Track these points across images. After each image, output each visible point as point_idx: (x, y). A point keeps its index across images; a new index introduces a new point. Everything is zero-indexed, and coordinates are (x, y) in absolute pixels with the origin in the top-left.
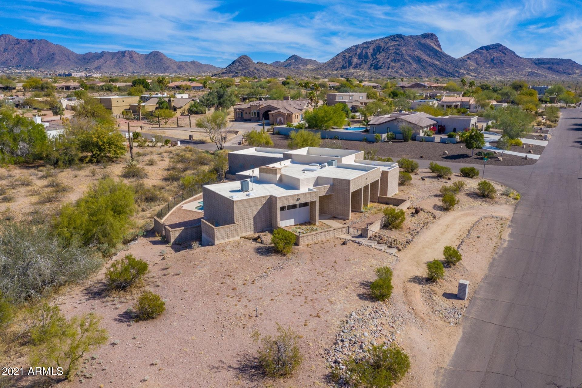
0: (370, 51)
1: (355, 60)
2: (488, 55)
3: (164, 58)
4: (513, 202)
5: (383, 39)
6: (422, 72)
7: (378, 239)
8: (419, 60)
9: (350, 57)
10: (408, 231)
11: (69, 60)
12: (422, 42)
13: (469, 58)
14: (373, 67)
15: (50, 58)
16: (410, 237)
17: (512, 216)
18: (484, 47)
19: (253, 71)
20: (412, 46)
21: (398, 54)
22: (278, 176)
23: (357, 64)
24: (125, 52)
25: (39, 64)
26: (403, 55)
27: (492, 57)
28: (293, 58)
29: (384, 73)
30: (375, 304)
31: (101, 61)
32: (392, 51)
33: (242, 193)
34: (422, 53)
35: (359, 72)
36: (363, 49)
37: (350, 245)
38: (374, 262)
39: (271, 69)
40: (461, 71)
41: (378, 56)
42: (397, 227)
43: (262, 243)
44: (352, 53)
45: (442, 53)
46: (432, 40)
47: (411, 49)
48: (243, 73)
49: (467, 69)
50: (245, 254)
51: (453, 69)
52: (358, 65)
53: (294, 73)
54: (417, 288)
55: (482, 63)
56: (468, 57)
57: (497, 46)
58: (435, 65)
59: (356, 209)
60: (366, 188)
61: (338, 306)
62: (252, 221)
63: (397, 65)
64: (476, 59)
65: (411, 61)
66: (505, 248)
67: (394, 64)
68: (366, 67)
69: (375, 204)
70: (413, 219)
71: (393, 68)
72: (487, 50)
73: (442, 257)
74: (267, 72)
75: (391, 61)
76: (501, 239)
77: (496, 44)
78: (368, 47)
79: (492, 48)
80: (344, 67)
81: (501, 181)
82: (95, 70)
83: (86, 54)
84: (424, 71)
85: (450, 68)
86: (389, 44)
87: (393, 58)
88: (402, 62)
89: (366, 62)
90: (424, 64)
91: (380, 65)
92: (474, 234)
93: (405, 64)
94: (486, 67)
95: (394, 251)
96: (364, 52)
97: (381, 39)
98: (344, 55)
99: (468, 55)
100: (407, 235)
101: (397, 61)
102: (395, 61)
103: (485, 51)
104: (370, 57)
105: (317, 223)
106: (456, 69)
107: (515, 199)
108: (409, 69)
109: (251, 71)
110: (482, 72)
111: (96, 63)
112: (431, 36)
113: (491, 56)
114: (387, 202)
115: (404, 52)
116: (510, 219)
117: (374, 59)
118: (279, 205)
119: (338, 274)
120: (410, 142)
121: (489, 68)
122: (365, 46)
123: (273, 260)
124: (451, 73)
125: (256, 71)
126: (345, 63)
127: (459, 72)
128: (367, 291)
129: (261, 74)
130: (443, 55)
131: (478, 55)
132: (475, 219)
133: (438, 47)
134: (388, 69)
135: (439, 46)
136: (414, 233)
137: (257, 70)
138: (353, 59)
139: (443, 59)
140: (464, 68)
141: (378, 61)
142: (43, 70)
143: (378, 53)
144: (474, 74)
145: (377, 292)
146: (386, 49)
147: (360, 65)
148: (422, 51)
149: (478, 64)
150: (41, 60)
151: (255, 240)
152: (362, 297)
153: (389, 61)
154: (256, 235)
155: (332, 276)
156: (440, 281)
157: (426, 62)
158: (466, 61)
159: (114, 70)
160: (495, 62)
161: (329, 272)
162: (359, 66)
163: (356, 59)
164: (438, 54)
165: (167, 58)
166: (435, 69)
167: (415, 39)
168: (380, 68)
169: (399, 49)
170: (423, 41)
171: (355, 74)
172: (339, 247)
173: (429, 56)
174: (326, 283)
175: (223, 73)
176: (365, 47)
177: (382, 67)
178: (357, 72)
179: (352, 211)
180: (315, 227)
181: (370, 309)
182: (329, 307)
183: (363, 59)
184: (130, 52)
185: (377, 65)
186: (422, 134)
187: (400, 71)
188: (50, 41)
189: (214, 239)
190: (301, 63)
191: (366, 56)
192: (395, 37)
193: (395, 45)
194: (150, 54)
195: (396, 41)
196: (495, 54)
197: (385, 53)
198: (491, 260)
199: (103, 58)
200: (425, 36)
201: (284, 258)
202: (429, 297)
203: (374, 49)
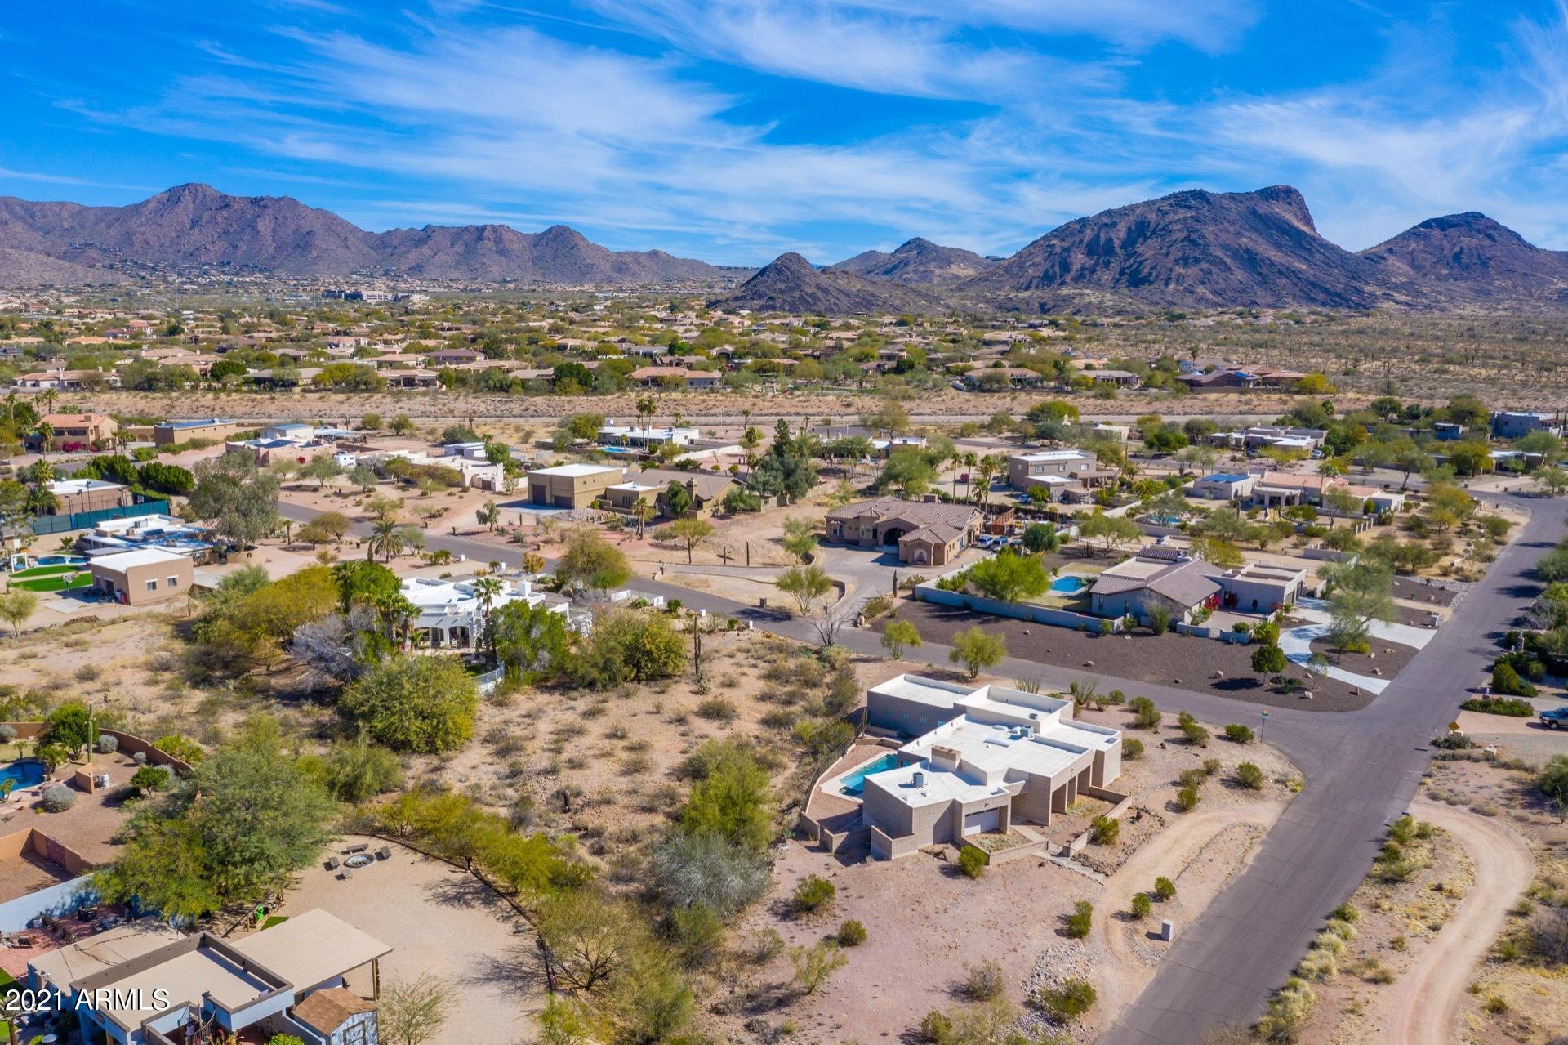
0: (1119, 235)
1: (1079, 259)
2: (1445, 243)
3: (581, 244)
4: (1289, 795)
5: (1154, 202)
6: (1260, 292)
7: (1083, 859)
8: (1250, 260)
9: (1065, 250)
10: (1122, 847)
11: (347, 247)
12: (1261, 211)
13: (1390, 251)
14: (1125, 278)
15: (301, 244)
16: (1122, 857)
17: (1274, 823)
18: (1435, 220)
19: (813, 295)
20: (1233, 223)
21: (1194, 243)
22: (957, 763)
23: (1082, 269)
24: (484, 228)
25: (274, 258)
26: (1207, 246)
27: (1457, 249)
28: (913, 246)
29: (1156, 298)
30: (1072, 942)
31: (424, 251)
32: (1180, 236)
33: (913, 790)
34: (1260, 240)
35: (1088, 295)
36: (1099, 230)
37: (1048, 866)
38: (1076, 891)
39: (859, 286)
40: (1368, 289)
41: (1140, 249)
42: (1109, 842)
43: (945, 859)
44: (1070, 240)
45: (1315, 240)
46: (1289, 204)
47: (1231, 229)
48: (789, 300)
49: (1384, 283)
50: (930, 876)
51: (1347, 284)
52: (1087, 272)
53: (918, 298)
54: (1120, 924)
55: (1428, 265)
56: (1391, 247)
57: (1469, 220)
58: (1297, 274)
59: (1058, 809)
60: (1072, 782)
61: (1035, 942)
62: (931, 831)
63: (1192, 271)
64: (1411, 253)
65: (1228, 261)
66: (1242, 877)
67: (1182, 271)
68: (1106, 277)
69: (1085, 799)
70: (1132, 827)
71: (1180, 280)
72: (1443, 229)
73: (1153, 890)
74: (848, 296)
75: (1176, 261)
76: (1242, 862)
77: (1467, 214)
78: (1114, 224)
79: (1458, 225)
80: (1048, 279)
81: (1288, 750)
82: (410, 275)
83: (389, 232)
84: (1266, 289)
85: (1336, 280)
86: (1171, 217)
87: (1180, 254)
88: (1205, 265)
89: (1107, 265)
90: (1265, 271)
91: (1146, 271)
92: (1206, 855)
93: (1214, 270)
94: (1439, 278)
95: (1100, 877)
96: (1103, 236)
97: (1148, 204)
98: (1049, 246)
99: (1388, 241)
100: (1120, 854)
101: (1191, 261)
102: (1185, 261)
103: (1436, 233)
104: (1118, 250)
105: (1008, 832)
106: (1355, 283)
107: (1293, 791)
108: (1223, 285)
109: (807, 294)
110: (1425, 290)
111: (413, 258)
112: (1287, 195)
113: (1454, 244)
114: (1101, 796)
115: (1211, 238)
116: (1269, 829)
117: (1129, 257)
118: (964, 813)
119: (1035, 905)
120: (1166, 635)
121: (1447, 278)
122: (1106, 220)
123: (961, 884)
124: (1338, 295)
125: (820, 294)
126: (1053, 266)
127: (1363, 292)
128: (1065, 927)
129: (833, 300)
130: (1320, 245)
131: (1416, 242)
132: (1218, 828)
133: (1304, 224)
134: (1167, 284)
135: (1308, 220)
136: (1130, 851)
137: (826, 291)
138: (1072, 254)
139: (1318, 255)
140: (1377, 279)
141: (1141, 262)
142: (284, 275)
143: (1141, 240)
144: (1403, 298)
145: (1074, 928)
146: (1163, 229)
147: (1093, 271)
148: (1261, 234)
149: (1418, 268)
150: (280, 248)
151: (937, 855)
152: (1059, 932)
153: (1169, 262)
154: (938, 848)
155: (1028, 906)
156: (1146, 919)
157: (1272, 263)
158: (1384, 258)
159: (456, 275)
160: (1465, 261)
161: (1025, 901)
162: (1088, 276)
163: (1080, 256)
164: (1304, 242)
165: (589, 245)
166: (1295, 284)
167: (1241, 202)
168: (1145, 280)
169: (1196, 230)
170: (1263, 208)
171: (1076, 301)
172: (1036, 868)
173: (1278, 246)
174: (1021, 915)
175: (737, 299)
176: (1106, 225)
177: (1151, 279)
178: (1082, 295)
179: (1053, 812)
180: (1005, 837)
181: (1066, 947)
182: (1025, 942)
183: (1099, 256)
184: (494, 228)
185: (1137, 271)
186: (1188, 619)
187: (1200, 289)
188: (303, 201)
189: (890, 852)
190: (934, 260)
191: (1109, 249)
192: (1187, 199)
193: (1185, 219)
194: (545, 234)
195: (1189, 207)
196: (1465, 241)
197: (1159, 239)
198: (1216, 893)
199: (430, 243)
200: (1269, 194)
201: (974, 882)
202: (1130, 935)
203: (1129, 229)
